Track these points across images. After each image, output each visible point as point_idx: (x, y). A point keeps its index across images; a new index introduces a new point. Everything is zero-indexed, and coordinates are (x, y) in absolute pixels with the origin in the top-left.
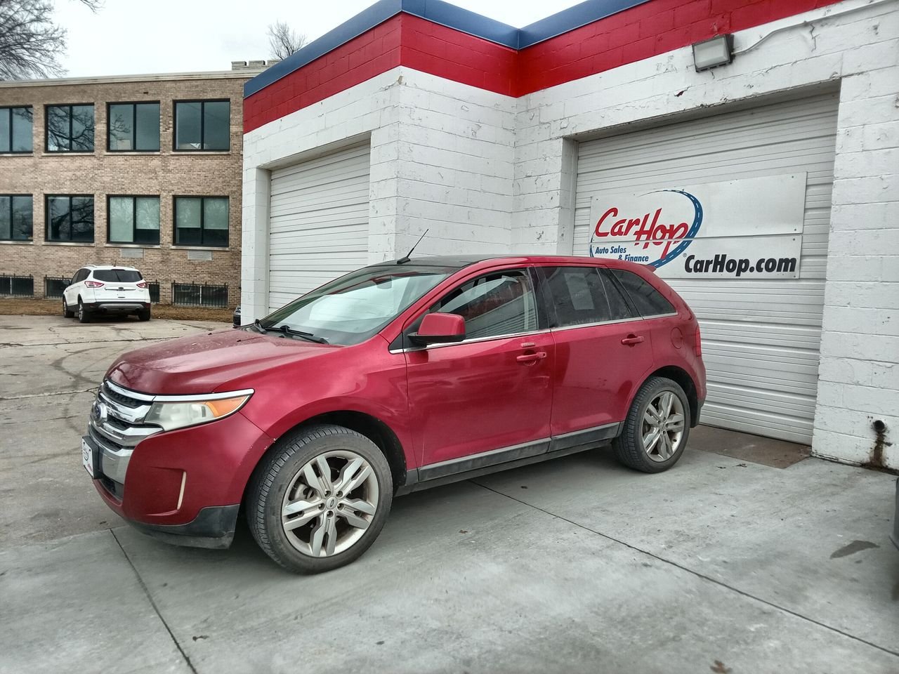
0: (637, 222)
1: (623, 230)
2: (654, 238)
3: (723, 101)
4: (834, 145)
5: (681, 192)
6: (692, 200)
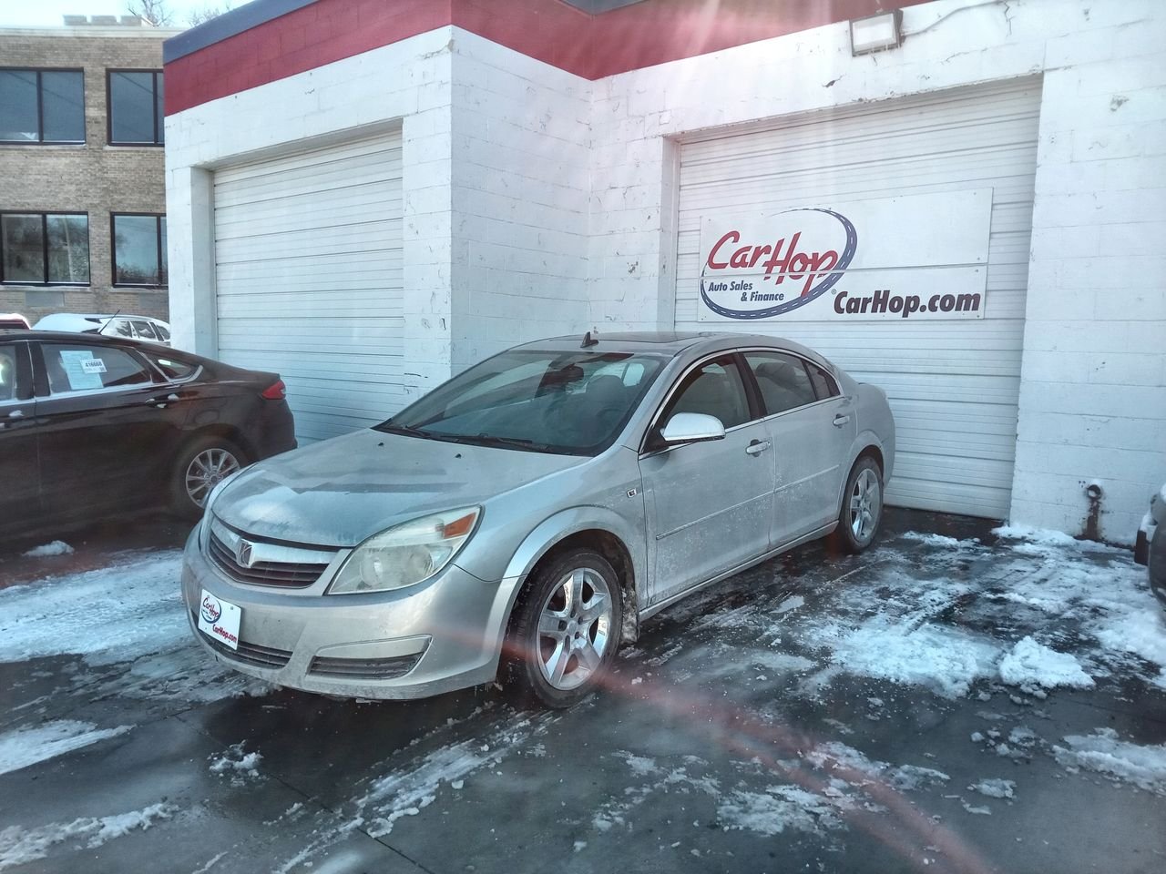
0: (767, 250)
1: (748, 260)
2: (792, 270)
3: (889, 96)
4: (1036, 155)
5: (827, 211)
6: (842, 221)
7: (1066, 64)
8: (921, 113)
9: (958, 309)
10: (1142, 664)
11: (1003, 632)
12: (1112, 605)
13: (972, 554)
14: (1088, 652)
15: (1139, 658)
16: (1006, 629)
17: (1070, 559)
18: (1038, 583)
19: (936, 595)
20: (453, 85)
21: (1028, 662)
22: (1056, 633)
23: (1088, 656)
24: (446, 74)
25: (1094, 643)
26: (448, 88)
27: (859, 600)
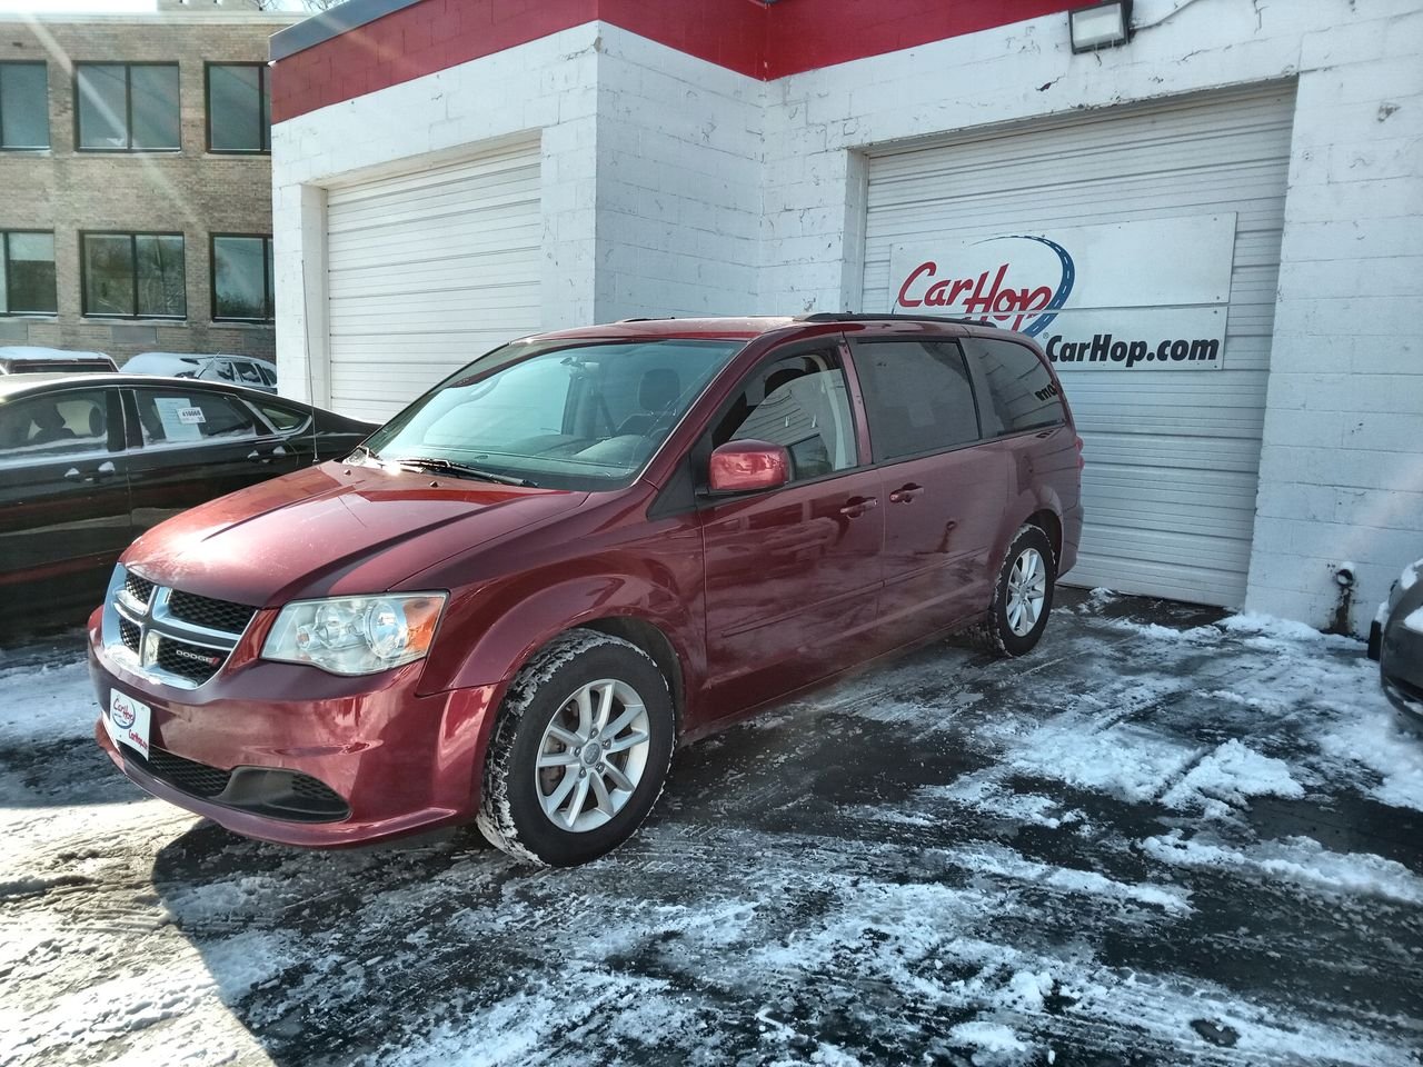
0: (968, 284)
1: (946, 296)
2: (996, 309)
3: (1114, 101)
4: (1286, 173)
5: (1039, 240)
6: (1057, 251)
7: (1327, 65)
8: (1154, 122)
9: (1192, 357)
10: (1365, 773)
11: (1208, 734)
12: (1345, 708)
13: (1193, 648)
14: (1305, 758)
15: (1363, 766)
16: (1212, 731)
17: (1310, 655)
18: (1264, 681)
19: (1139, 692)
20: (599, 90)
21: (1229, 767)
22: (1271, 737)
23: (1302, 763)
24: (592, 77)
25: (1313, 749)
26: (595, 93)
27: (1047, 696)
